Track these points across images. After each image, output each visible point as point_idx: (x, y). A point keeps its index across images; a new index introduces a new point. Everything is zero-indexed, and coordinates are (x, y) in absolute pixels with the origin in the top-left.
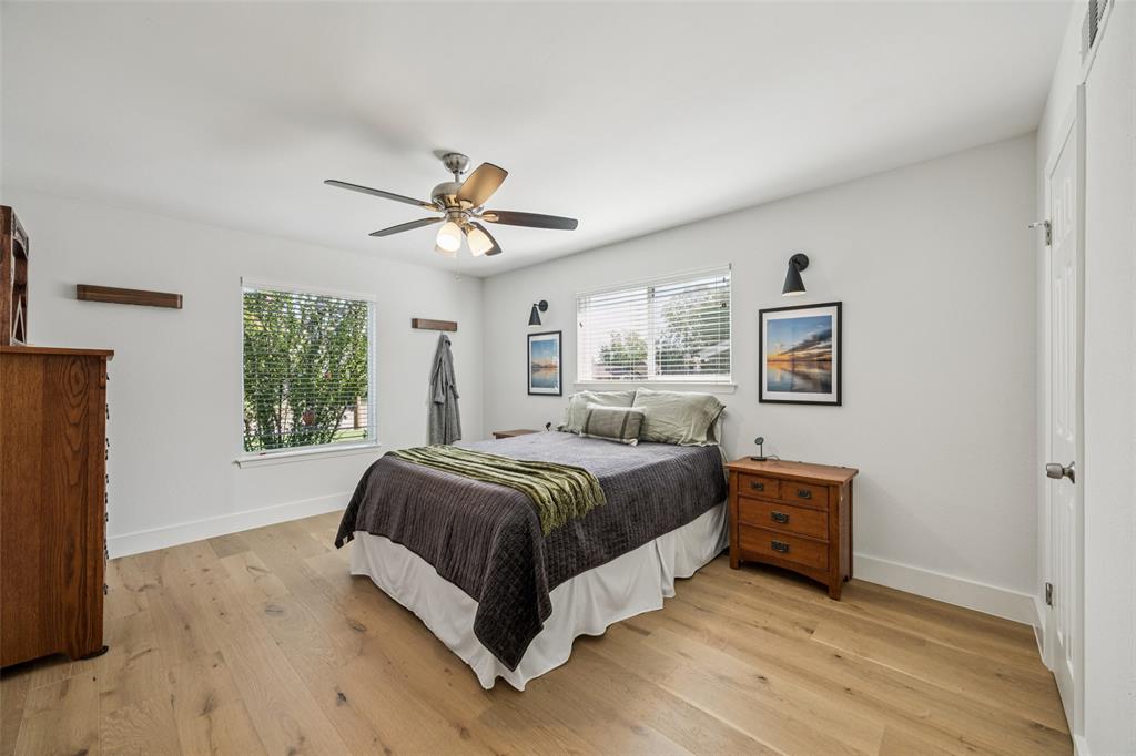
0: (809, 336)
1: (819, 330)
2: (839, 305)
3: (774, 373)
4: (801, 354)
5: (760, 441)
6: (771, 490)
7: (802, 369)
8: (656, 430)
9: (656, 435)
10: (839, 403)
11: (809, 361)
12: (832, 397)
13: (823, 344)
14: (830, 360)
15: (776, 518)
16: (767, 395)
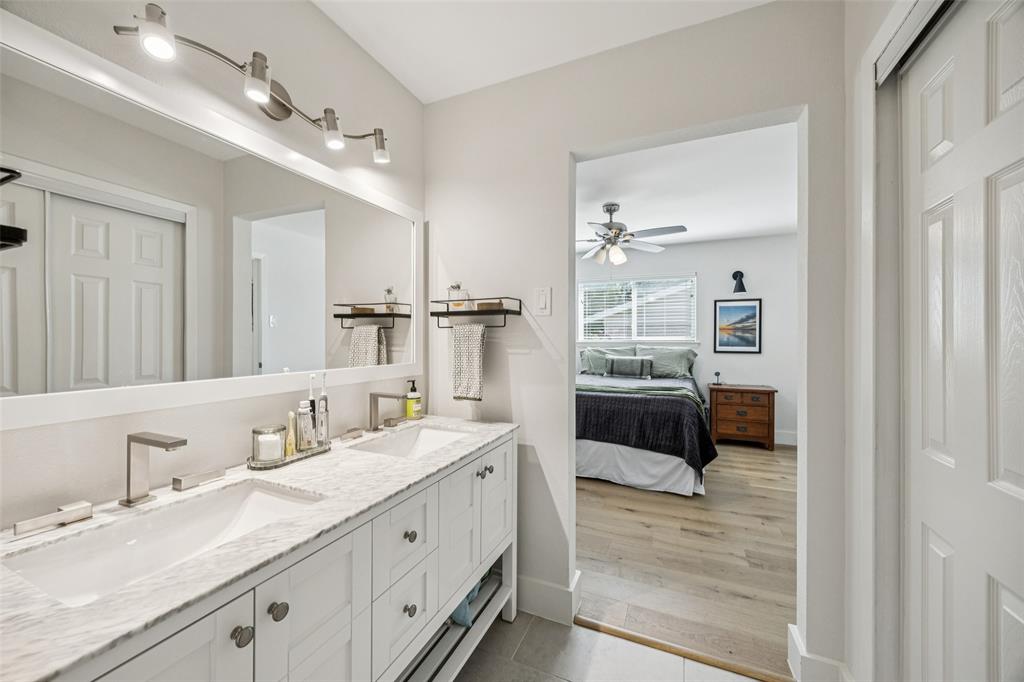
0: (743, 316)
1: (749, 313)
2: (760, 300)
3: (723, 336)
4: (739, 326)
5: (717, 374)
6: (737, 399)
7: (739, 334)
8: (659, 369)
9: (659, 373)
10: (760, 352)
11: (744, 330)
12: (756, 349)
13: (751, 321)
14: (755, 329)
15: (738, 413)
16: (719, 348)
